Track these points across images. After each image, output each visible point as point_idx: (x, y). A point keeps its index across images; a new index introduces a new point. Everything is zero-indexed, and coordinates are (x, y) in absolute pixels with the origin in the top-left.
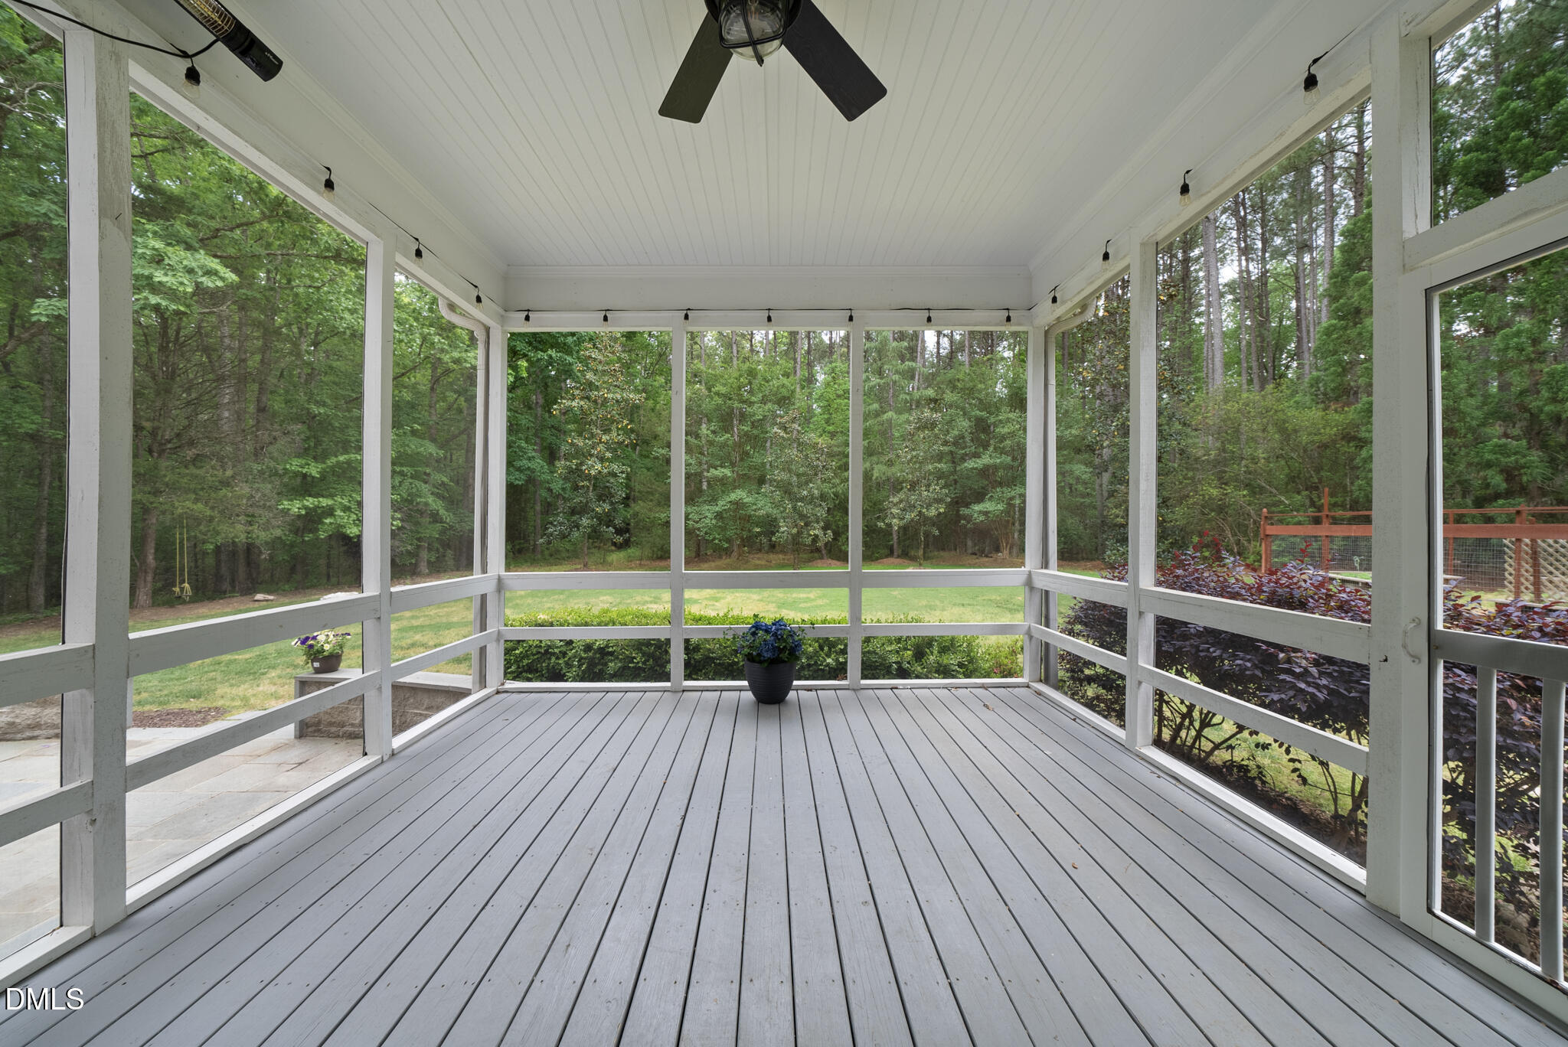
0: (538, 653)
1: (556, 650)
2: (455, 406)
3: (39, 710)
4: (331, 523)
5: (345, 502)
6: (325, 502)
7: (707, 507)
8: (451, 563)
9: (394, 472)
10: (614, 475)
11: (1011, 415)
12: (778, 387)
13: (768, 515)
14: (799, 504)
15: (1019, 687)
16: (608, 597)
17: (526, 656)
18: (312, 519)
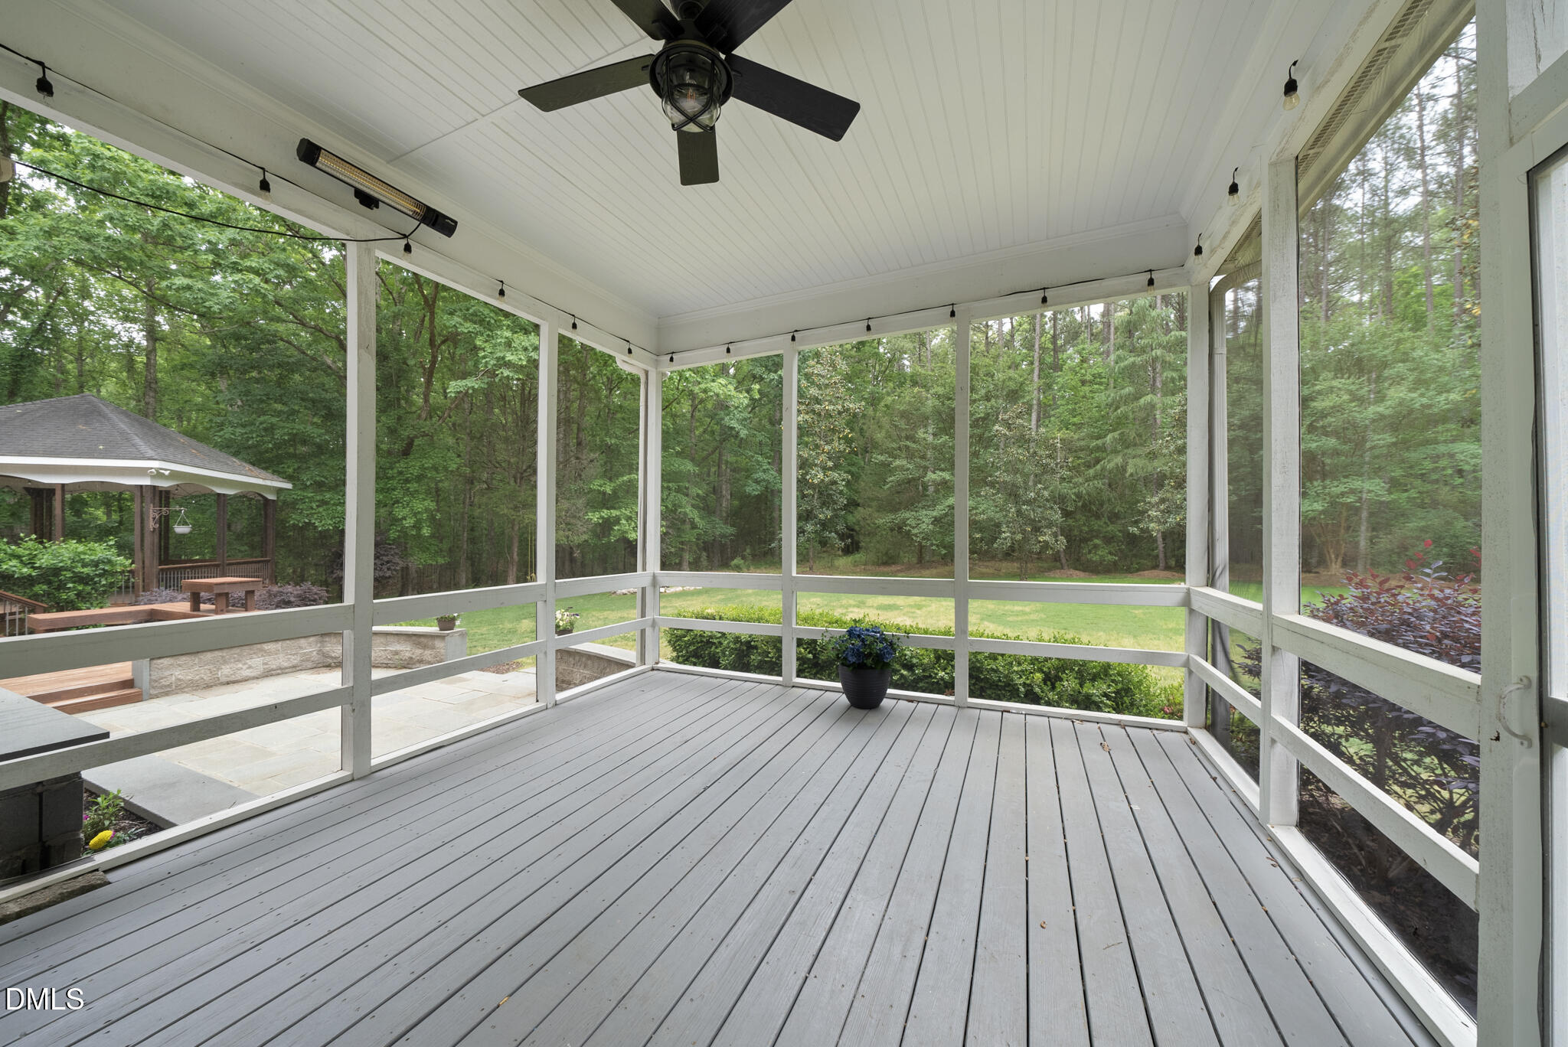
0: (702, 641)
1: (715, 641)
2: (709, 429)
3: (422, 651)
4: (619, 530)
5: (628, 513)
6: (615, 513)
7: (925, 512)
8: (705, 563)
9: (662, 487)
10: (834, 483)
11: (1335, 383)
12: (1004, 381)
13: (990, 519)
14: (1025, 507)
15: (1172, 731)
16: (818, 599)
17: (692, 643)
18: (607, 525)
